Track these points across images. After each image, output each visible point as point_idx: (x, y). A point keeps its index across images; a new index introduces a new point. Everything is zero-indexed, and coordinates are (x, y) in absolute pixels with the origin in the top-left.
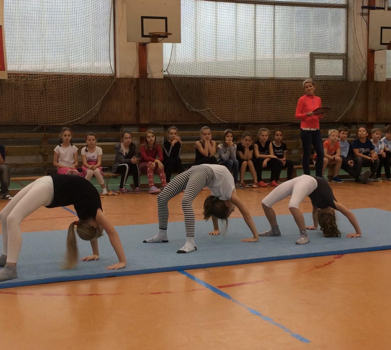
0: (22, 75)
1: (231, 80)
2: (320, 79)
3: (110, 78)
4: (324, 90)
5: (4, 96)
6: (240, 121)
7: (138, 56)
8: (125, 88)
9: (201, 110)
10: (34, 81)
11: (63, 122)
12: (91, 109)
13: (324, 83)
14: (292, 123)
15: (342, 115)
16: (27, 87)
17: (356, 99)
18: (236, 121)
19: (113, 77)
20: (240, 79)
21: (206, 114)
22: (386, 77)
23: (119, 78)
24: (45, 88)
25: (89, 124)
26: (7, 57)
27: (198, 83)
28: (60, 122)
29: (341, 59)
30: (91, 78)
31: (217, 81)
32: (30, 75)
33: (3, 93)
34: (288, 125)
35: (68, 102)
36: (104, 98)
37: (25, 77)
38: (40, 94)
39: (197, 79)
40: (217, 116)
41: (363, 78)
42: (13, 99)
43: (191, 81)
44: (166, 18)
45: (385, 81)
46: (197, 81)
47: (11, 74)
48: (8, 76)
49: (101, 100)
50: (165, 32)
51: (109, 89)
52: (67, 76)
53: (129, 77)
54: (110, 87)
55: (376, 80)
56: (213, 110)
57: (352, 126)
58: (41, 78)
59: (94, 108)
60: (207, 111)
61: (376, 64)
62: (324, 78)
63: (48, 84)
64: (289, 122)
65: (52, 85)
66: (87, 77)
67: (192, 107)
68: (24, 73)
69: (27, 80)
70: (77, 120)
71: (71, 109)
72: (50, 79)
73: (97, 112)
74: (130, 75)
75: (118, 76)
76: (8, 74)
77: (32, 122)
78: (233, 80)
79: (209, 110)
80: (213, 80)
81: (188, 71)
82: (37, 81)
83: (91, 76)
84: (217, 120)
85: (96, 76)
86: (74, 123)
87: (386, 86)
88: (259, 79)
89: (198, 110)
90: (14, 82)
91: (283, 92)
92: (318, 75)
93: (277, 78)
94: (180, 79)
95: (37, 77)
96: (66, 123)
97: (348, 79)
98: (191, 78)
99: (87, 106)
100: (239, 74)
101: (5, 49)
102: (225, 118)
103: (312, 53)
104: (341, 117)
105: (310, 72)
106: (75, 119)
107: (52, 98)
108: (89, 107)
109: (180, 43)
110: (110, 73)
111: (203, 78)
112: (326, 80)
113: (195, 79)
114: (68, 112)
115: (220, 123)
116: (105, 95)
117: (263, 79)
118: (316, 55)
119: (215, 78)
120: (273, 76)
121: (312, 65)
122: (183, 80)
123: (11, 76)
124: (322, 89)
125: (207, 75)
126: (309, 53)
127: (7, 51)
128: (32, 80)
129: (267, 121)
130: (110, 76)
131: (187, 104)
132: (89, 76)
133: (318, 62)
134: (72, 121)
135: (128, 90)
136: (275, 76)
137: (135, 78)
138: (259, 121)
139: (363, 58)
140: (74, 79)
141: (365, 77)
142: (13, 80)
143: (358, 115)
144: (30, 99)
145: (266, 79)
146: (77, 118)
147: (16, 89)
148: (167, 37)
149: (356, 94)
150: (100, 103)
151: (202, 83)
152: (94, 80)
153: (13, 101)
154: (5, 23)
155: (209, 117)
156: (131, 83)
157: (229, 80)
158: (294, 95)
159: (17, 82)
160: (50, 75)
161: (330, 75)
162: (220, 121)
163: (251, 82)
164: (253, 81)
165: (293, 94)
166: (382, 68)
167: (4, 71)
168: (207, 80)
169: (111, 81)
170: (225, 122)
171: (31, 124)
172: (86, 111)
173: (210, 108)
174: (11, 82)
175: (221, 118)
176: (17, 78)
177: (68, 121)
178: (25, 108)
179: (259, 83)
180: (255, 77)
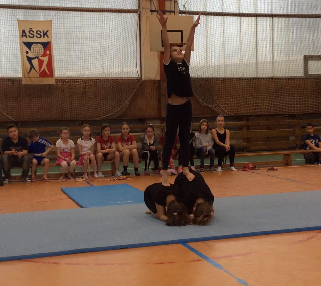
0: (66, 81)
1: (236, 80)
2: (312, 77)
3: (137, 80)
5: (52, 97)
6: (244, 114)
7: (159, 62)
8: (149, 88)
9: (212, 105)
10: (76, 84)
11: (99, 117)
12: (121, 106)
13: (316, 81)
14: (289, 114)
16: (71, 89)
18: (241, 114)
19: (139, 79)
20: (244, 79)
21: (216, 108)
23: (144, 81)
24: (85, 90)
25: (120, 118)
26: (55, 66)
27: (209, 83)
28: (97, 117)
30: (122, 81)
31: (225, 81)
32: (73, 80)
33: (52, 95)
34: (285, 116)
35: (103, 101)
36: (132, 97)
37: (69, 81)
38: (81, 95)
39: (208, 80)
40: (225, 110)
42: (60, 100)
43: (203, 81)
44: (181, 31)
46: (208, 82)
47: (58, 80)
48: (56, 82)
49: (129, 98)
50: (180, 42)
51: (136, 89)
52: (102, 80)
53: (152, 80)
54: (137, 88)
56: (222, 105)
58: (81, 82)
59: (124, 106)
60: (217, 106)
62: (316, 76)
63: (87, 87)
64: (286, 113)
65: (91, 88)
66: (118, 80)
67: (204, 103)
68: (69, 79)
69: (70, 84)
70: (110, 115)
71: (105, 106)
72: (88, 82)
73: (126, 108)
74: (152, 78)
75: (143, 79)
76: (56, 80)
77: (75, 118)
78: (239, 80)
79: (218, 106)
80: (221, 81)
81: (201, 74)
82: (78, 84)
83: (122, 79)
84: (225, 114)
85: (125, 79)
86: (108, 118)
88: (260, 79)
89: (209, 106)
90: (60, 86)
91: (281, 89)
92: (311, 74)
93: (275, 77)
94: (194, 80)
95: (79, 81)
96: (102, 117)
98: (204, 79)
99: (119, 104)
100: (244, 75)
101: (54, 60)
102: (232, 112)
103: (305, 55)
105: (304, 71)
106: (109, 114)
107: (90, 98)
108: (120, 105)
109: (194, 50)
110: (136, 77)
111: (213, 79)
112: (318, 78)
113: (206, 80)
114: (103, 109)
115: (228, 115)
116: (132, 94)
117: (263, 79)
118: (309, 57)
119: (223, 79)
120: (272, 76)
121: (305, 66)
122: (197, 81)
123: (58, 82)
124: (315, 85)
125: (216, 76)
126: (303, 56)
127: (55, 62)
128: (74, 84)
130: (137, 79)
131: (200, 100)
132: (120, 80)
133: (311, 63)
134: (106, 116)
135: (152, 90)
136: (274, 76)
137: (157, 81)
138: (261, 113)
140: (108, 82)
142: (59, 84)
144: (73, 99)
145: (266, 79)
146: (110, 113)
147: (62, 91)
148: (183, 47)
150: (128, 101)
151: (213, 83)
152: (124, 82)
153: (60, 101)
154: (53, 40)
155: (219, 111)
156: (154, 85)
157: (235, 80)
159: (63, 86)
160: (89, 80)
162: (229, 114)
163: (253, 81)
164: (256, 80)
165: (289, 90)
167: (53, 78)
168: (216, 80)
169: (138, 83)
170: (232, 114)
171: (74, 119)
172: (118, 108)
173: (219, 103)
174: (58, 86)
175: (229, 111)
176: (62, 83)
177: (103, 116)
178: (69, 106)
179: (260, 82)
180: (257, 77)
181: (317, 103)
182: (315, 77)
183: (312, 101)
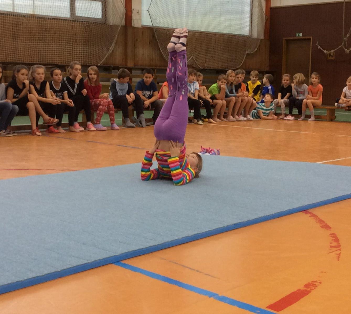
2: (82, 20)
4: (86, 31)
13: (86, 25)
15: (104, 59)
17: (116, 43)
22: (142, 24)
29: (100, 1)
41: (122, 22)
45: (141, 27)
55: (133, 26)
57: (113, 71)
61: (133, 10)
87: (142, 32)
88: (19, 15)
91: (46, 31)
92: (79, 15)
97: (107, 23)
104: (103, 61)
105: (71, 11)
112: (88, 22)
117: (24, 15)
121: (72, 4)
124: (84, 30)
129: (29, 61)
136: (35, 13)
139: (121, 2)
141: (123, 23)
143: (118, 60)
145: (27, 16)
149: (116, 38)
158: (57, 34)
161: (90, 17)
166: (139, 14)
179: (20, 19)
180: (14, 12)
181: (87, 52)
182: (85, 21)
183: (82, 50)
